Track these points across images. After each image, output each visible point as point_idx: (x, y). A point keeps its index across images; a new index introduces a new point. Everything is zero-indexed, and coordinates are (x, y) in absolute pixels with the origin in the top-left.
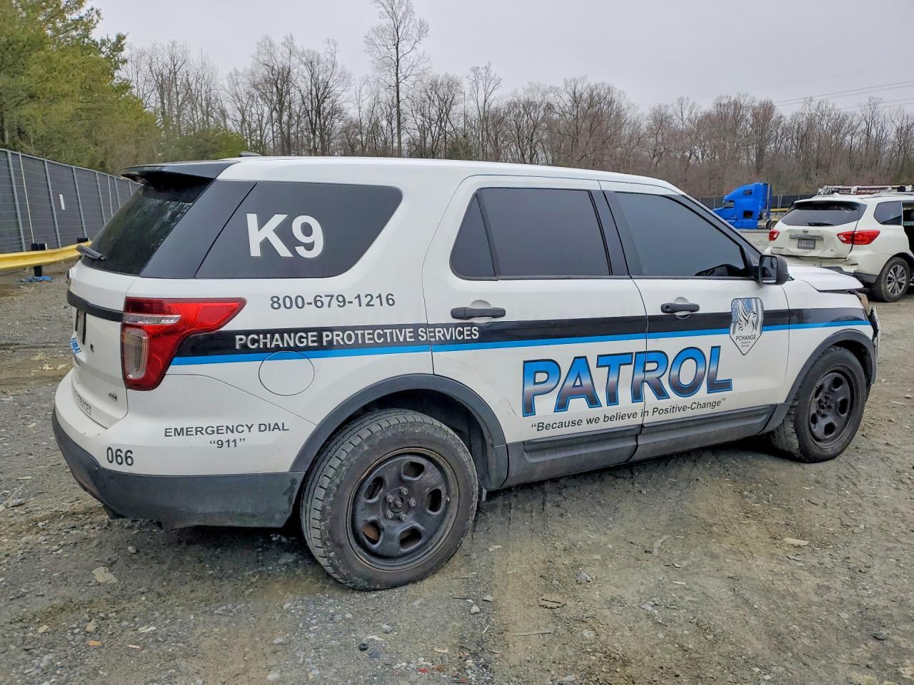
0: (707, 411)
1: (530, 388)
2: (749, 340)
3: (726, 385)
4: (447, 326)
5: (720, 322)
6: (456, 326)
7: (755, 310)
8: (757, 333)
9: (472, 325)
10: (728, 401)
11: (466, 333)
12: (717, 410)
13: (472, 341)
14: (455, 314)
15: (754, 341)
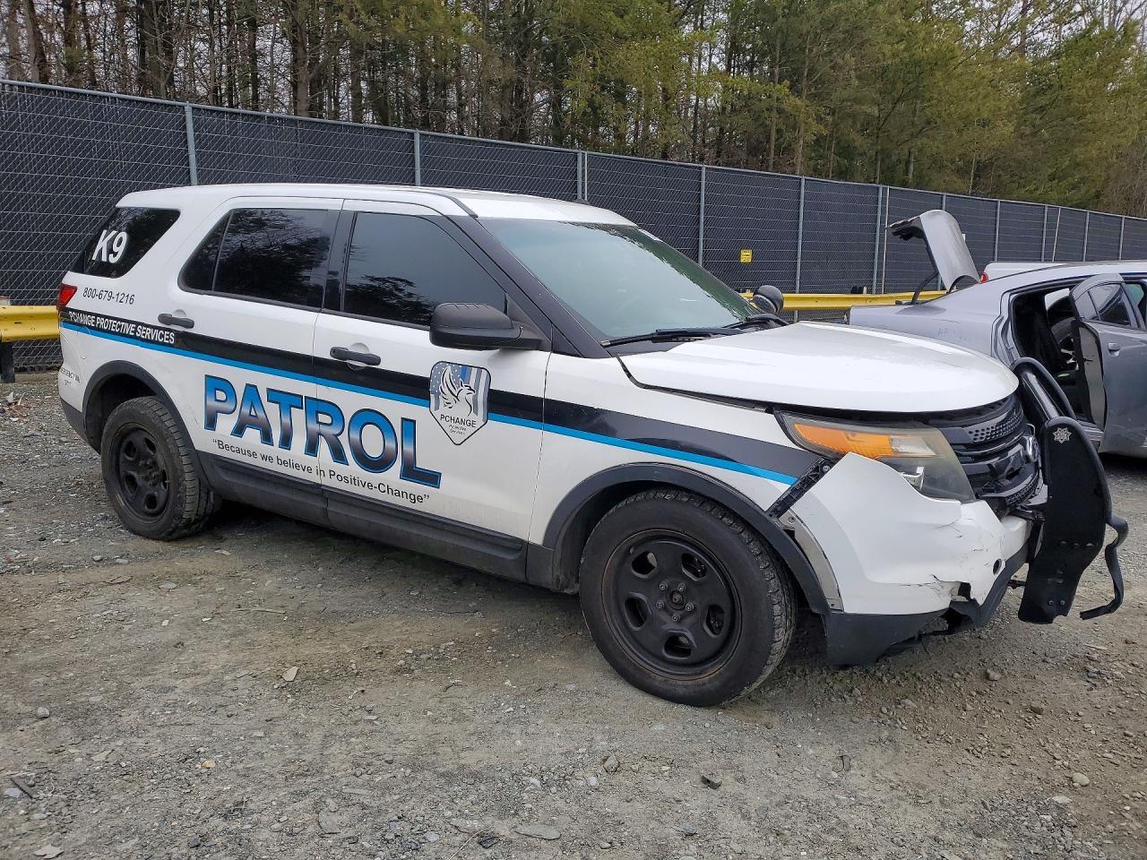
0: (404, 502)
1: (212, 403)
2: (465, 427)
3: (432, 479)
4: (154, 328)
5: (415, 388)
6: (159, 328)
7: (472, 385)
8: (479, 418)
9: (170, 330)
10: (434, 502)
11: (165, 337)
12: (417, 506)
13: (169, 345)
14: (163, 318)
15: (470, 430)
